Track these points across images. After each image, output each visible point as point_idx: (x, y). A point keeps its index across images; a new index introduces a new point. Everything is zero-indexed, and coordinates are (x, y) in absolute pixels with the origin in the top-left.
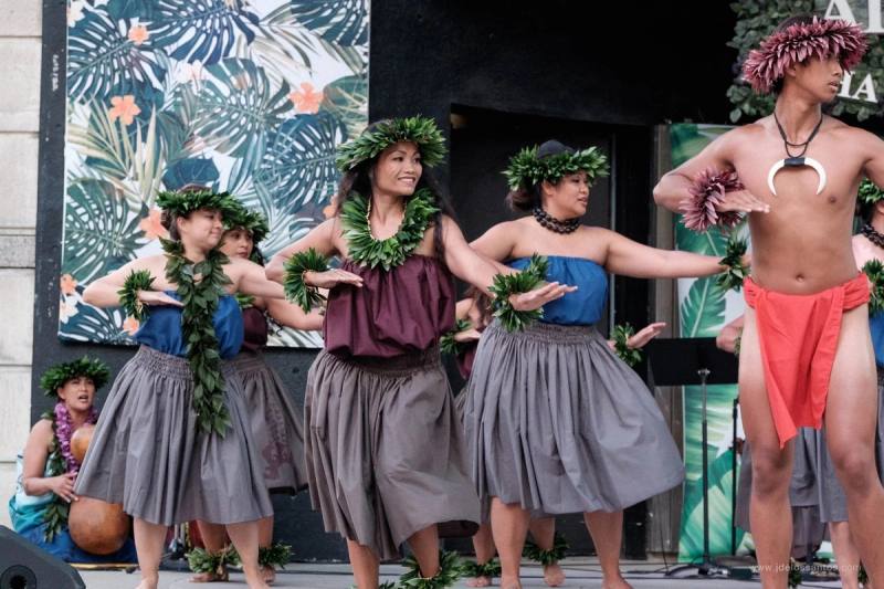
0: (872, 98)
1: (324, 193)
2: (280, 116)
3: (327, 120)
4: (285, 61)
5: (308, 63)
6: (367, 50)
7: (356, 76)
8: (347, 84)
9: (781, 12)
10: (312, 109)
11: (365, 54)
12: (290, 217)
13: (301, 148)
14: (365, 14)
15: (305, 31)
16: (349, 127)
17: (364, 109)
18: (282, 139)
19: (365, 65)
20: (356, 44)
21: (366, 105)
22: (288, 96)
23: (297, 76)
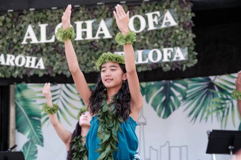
0: (43, 67)
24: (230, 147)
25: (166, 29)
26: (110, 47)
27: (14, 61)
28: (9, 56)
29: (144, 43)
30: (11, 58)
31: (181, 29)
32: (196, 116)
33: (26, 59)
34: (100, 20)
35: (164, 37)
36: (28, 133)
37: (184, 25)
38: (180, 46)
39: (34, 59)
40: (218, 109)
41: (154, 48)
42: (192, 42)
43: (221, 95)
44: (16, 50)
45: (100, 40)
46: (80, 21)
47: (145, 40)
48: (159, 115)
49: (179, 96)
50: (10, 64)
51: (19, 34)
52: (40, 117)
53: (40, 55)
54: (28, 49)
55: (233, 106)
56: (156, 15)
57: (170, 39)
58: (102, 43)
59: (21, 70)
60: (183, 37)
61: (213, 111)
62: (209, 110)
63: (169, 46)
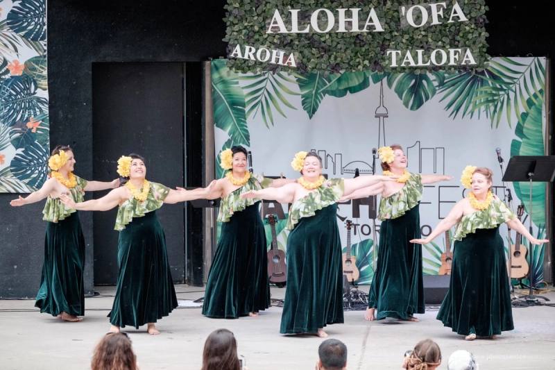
0: (294, 65)
1: (26, 116)
2: (3, 77)
3: (27, 79)
4: (5, 49)
5: (16, 50)
6: (46, 43)
7: (41, 56)
8: (36, 60)
9: (249, 23)
10: (19, 73)
11: (45, 45)
12: (10, 128)
13: (14, 93)
14: (44, 25)
15: (14, 34)
16: (38, 82)
17: (45, 73)
18: (4, 88)
19: (45, 51)
20: (41, 40)
21: (46, 71)
22: (7, 67)
23: (11, 57)
24: (530, 174)
25: (453, 25)
26: (381, 43)
27: (255, 54)
28: (247, 48)
29: (425, 39)
30: (250, 50)
31: (473, 26)
32: (458, 109)
33: (271, 53)
34: (370, 9)
35: (450, 34)
36: (229, 128)
37: (476, 20)
38: (469, 47)
39: (282, 53)
40: (488, 101)
41: (437, 47)
42: (485, 42)
43: (492, 83)
44: (258, 40)
45: (368, 33)
46: (343, 8)
47: (427, 36)
48: (406, 104)
49: (434, 80)
50: (249, 57)
51: (261, 19)
52: (244, 105)
53: (290, 48)
54: (275, 41)
55: (509, 98)
56: (442, 6)
57: (458, 38)
58: (370, 36)
59: (264, 65)
60: (474, 36)
61: (481, 103)
62: (476, 102)
63: (457, 47)
